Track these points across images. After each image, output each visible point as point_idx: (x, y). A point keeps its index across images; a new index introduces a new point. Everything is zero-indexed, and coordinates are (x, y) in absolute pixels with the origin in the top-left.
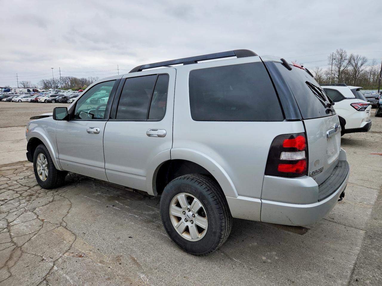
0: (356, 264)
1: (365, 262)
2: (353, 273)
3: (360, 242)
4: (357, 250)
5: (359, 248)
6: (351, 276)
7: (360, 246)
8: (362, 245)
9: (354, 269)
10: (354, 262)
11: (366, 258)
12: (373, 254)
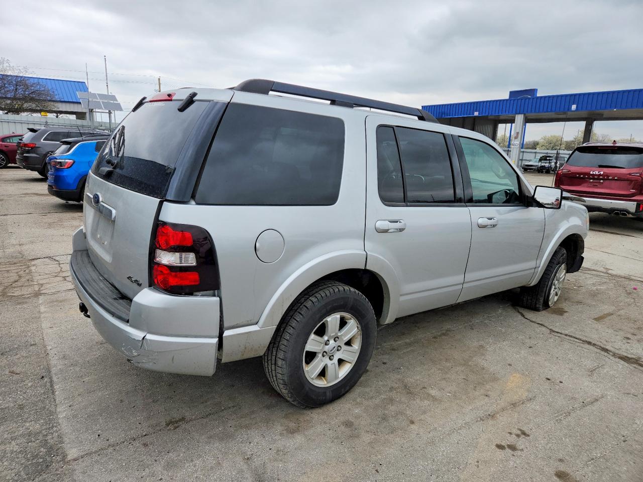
0: (53, 393)
1: (43, 402)
2: (51, 382)
3: (65, 427)
4: (62, 412)
5: (61, 416)
6: (51, 378)
7: (60, 421)
8: (59, 425)
9: (52, 386)
10: (57, 393)
11: (44, 408)
12: (36, 421)
